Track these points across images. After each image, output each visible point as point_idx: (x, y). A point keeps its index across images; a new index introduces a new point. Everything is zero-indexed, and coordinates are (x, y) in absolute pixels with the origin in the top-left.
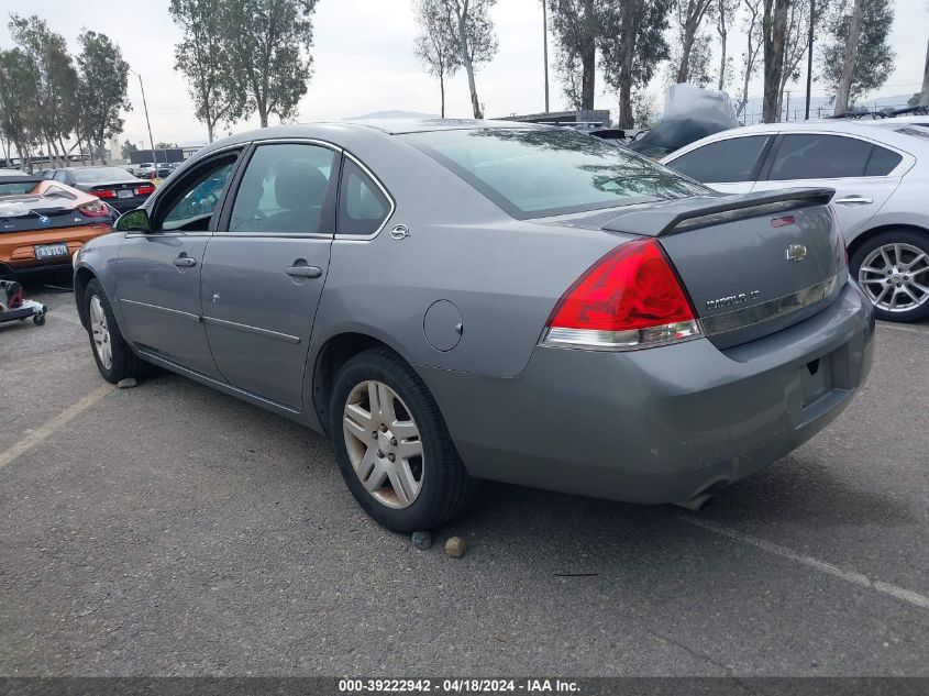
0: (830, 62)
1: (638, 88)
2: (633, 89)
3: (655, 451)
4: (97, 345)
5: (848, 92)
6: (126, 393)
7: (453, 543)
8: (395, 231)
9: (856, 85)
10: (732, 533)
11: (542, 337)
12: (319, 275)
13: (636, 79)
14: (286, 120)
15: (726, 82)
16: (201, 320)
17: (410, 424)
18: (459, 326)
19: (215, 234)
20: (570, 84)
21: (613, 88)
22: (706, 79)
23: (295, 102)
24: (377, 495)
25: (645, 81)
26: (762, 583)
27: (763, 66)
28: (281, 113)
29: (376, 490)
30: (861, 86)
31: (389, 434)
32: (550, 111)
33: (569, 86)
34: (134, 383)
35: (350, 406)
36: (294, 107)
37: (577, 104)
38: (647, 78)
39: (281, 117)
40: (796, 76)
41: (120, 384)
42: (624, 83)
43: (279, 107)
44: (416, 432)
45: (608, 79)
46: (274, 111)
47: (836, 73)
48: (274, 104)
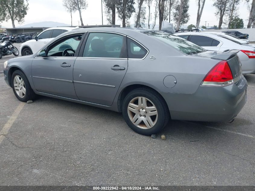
0: (175, 16)
1: (127, 20)
2: (126, 20)
3: (225, 110)
4: (16, 91)
5: (179, 24)
6: (31, 105)
7: (163, 136)
8: (151, 58)
9: (181, 23)
10: (220, 129)
11: (201, 84)
12: (125, 69)
13: (127, 17)
14: (20, 22)
15: (150, 20)
16: (73, 82)
17: (153, 107)
18: (175, 82)
19: (78, 57)
20: (109, 17)
21: (121, 19)
22: (145, 18)
23: (23, 17)
24: (138, 126)
25: (129, 18)
26: (233, 139)
27: (159, 16)
28: (18, 20)
29: (138, 125)
30: (182, 23)
31: (144, 110)
32: (103, 24)
33: (108, 18)
34: (32, 101)
35: (130, 104)
36: (23, 19)
37: (111, 23)
38: (130, 17)
39: (19, 21)
40: (167, 19)
41: (28, 102)
42: (124, 18)
43: (18, 18)
44: (156, 109)
45: (119, 17)
46: (16, 19)
47: (177, 19)
48: (16, 17)
